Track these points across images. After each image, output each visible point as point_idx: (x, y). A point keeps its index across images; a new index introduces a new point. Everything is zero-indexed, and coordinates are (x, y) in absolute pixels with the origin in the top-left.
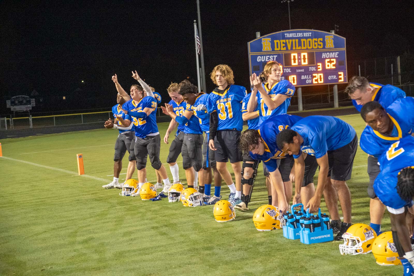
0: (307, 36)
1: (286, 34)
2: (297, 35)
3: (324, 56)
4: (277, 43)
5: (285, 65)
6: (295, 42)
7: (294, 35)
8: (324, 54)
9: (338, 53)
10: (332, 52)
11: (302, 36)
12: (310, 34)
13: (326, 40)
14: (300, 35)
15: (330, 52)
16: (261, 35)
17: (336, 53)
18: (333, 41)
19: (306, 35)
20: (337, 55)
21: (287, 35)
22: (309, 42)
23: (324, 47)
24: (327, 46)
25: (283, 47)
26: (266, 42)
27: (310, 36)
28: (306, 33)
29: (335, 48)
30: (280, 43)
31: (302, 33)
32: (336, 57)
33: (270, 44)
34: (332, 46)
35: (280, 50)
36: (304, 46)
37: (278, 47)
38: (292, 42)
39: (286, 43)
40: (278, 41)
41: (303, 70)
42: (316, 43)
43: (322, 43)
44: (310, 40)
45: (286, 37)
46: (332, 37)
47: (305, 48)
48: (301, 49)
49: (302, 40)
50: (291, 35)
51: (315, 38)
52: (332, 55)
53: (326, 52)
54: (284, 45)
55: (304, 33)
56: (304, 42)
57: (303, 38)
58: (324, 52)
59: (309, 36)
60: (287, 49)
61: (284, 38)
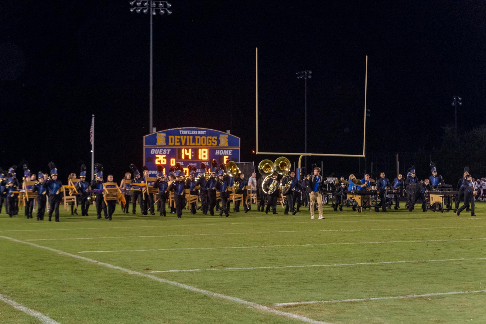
0: (201, 134)
1: (180, 131)
2: (192, 132)
3: (217, 153)
4: (172, 138)
5: (178, 159)
6: (190, 139)
7: (189, 132)
8: (218, 151)
9: (232, 151)
10: (226, 150)
11: (197, 134)
12: (204, 132)
13: (220, 138)
14: (195, 132)
15: (223, 150)
16: (157, 131)
17: (230, 151)
18: (227, 140)
19: (200, 132)
20: (231, 152)
21: (182, 132)
22: (204, 139)
23: (218, 145)
24: (221, 144)
25: (178, 142)
26: (161, 137)
27: (205, 134)
28: (201, 131)
29: (229, 146)
30: (175, 138)
31: (197, 131)
32: (229, 154)
33: (164, 139)
34: (227, 144)
35: (174, 145)
36: (198, 143)
37: (172, 142)
38: (186, 139)
39: (180, 139)
40: (173, 137)
41: (195, 164)
42: (210, 141)
43: (216, 141)
44: (205, 137)
45: (181, 133)
46: (227, 136)
47: (199, 144)
48: (195, 145)
49: (197, 137)
50: (186, 132)
51: (209, 136)
52: (226, 152)
53: (220, 150)
54: (178, 140)
55: (199, 131)
56: (198, 139)
57: (198, 135)
58: (218, 149)
59: (203, 134)
60: (181, 144)
61: (178, 134)
